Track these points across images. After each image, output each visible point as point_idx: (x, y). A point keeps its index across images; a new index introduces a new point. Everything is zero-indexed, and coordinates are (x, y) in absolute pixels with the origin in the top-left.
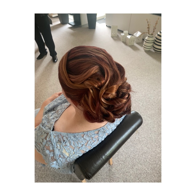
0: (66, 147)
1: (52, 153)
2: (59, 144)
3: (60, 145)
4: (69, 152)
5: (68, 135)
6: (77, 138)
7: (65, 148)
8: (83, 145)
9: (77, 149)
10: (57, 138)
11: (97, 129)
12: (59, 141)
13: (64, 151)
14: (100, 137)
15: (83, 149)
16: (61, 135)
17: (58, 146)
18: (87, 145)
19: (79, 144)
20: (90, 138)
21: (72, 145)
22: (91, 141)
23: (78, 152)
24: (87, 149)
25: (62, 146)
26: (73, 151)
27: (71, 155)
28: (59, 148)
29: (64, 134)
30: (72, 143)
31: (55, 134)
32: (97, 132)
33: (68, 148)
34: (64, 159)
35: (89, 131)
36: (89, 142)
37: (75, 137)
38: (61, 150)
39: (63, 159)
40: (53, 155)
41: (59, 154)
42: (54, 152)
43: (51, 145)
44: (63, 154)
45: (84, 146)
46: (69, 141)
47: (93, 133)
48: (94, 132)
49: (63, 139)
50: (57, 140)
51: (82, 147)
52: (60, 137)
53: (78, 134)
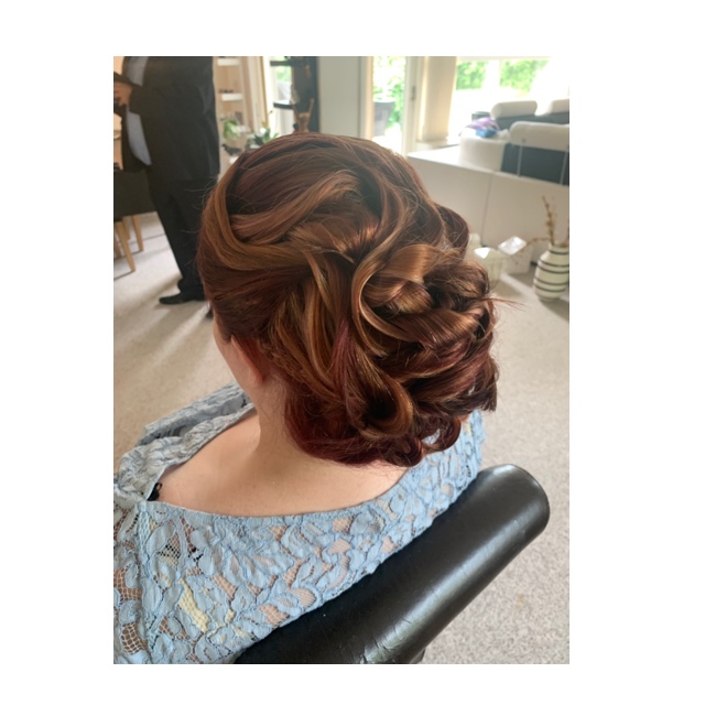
0: (200, 579)
1: (131, 604)
2: (170, 560)
3: (170, 568)
4: (211, 607)
5: (213, 526)
6: (251, 541)
7: (195, 588)
8: (276, 577)
9: (248, 598)
10: (163, 532)
11: (344, 509)
12: (172, 549)
13: (185, 602)
14: (355, 552)
15: (275, 602)
16: (183, 521)
17: (164, 570)
18: (296, 584)
19: (259, 573)
20: (311, 548)
21: (227, 571)
22: (313, 561)
23: (249, 615)
24: (292, 605)
25: (178, 574)
26: (227, 605)
27: (217, 626)
28: (166, 584)
29: (197, 517)
30: (229, 562)
31: (157, 517)
32: (342, 523)
33: (209, 585)
34: (185, 643)
35: (308, 514)
36: (306, 570)
37: (242, 534)
38: (175, 592)
39: (178, 643)
40: (133, 618)
41: (161, 612)
42: (139, 599)
43: (131, 562)
44: (181, 619)
45: (278, 588)
46: (215, 551)
47: (326, 528)
48: (330, 520)
49: (188, 540)
50: (164, 542)
51: (271, 587)
52: (179, 529)
53: (258, 522)
